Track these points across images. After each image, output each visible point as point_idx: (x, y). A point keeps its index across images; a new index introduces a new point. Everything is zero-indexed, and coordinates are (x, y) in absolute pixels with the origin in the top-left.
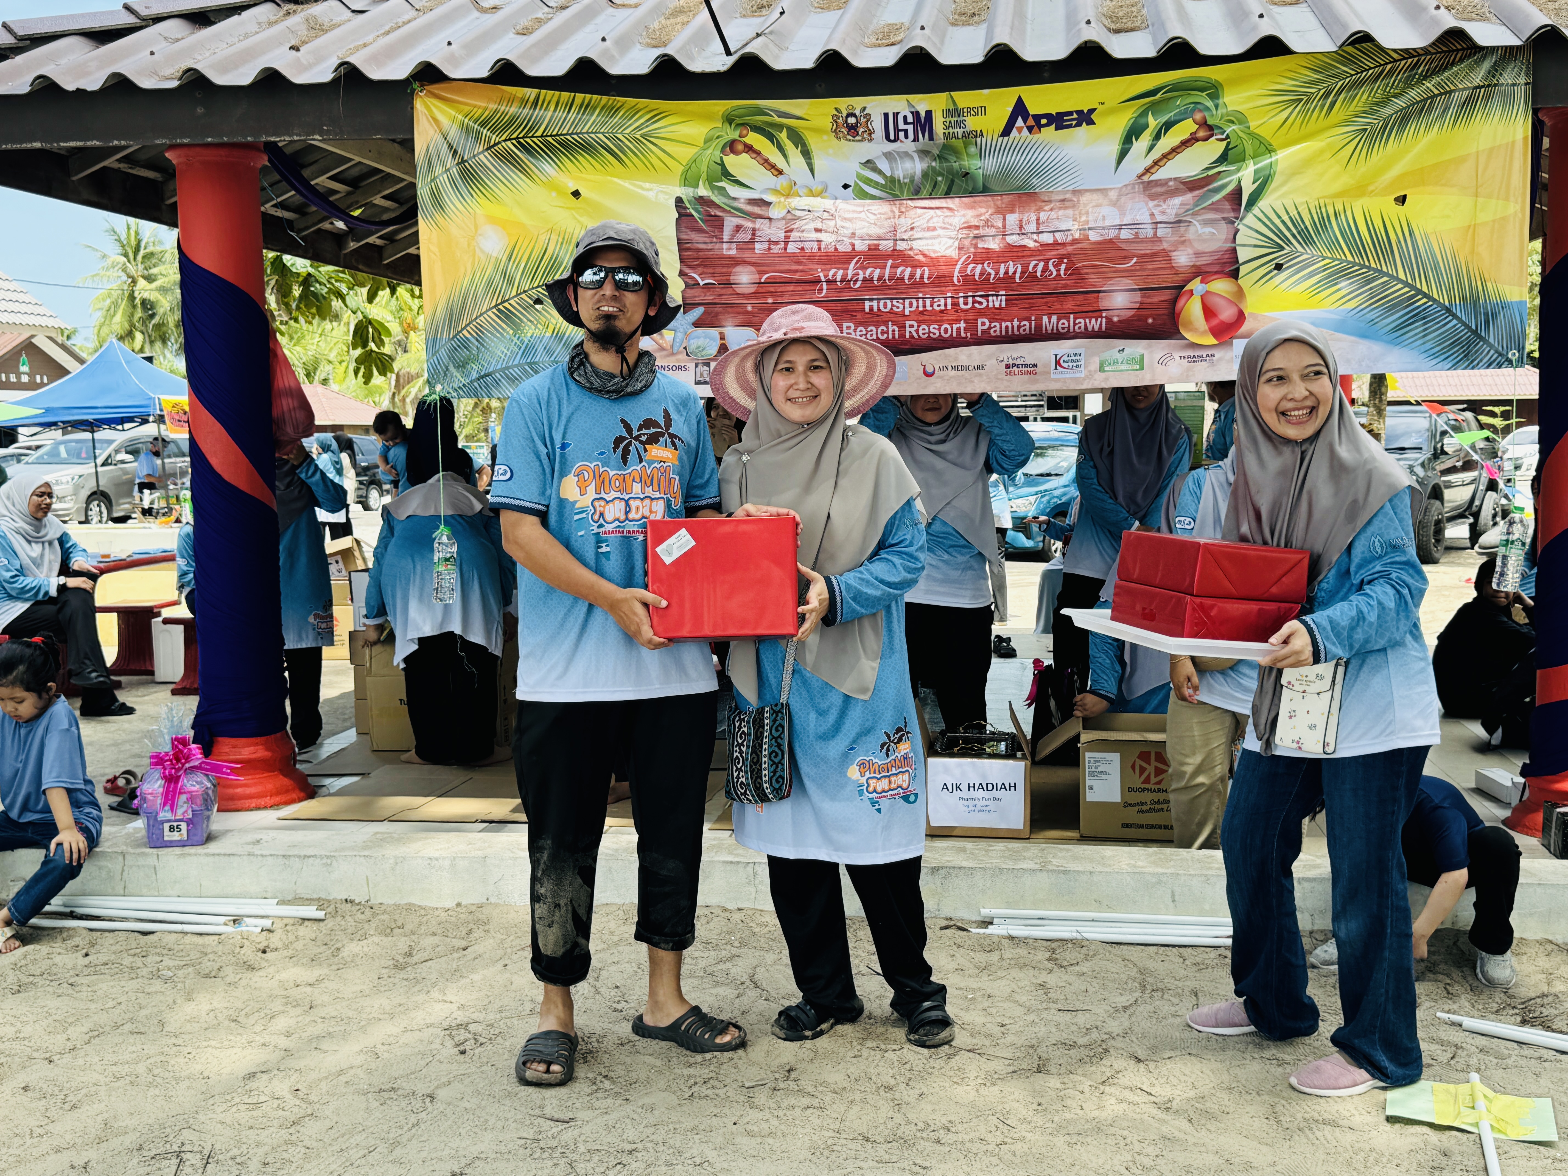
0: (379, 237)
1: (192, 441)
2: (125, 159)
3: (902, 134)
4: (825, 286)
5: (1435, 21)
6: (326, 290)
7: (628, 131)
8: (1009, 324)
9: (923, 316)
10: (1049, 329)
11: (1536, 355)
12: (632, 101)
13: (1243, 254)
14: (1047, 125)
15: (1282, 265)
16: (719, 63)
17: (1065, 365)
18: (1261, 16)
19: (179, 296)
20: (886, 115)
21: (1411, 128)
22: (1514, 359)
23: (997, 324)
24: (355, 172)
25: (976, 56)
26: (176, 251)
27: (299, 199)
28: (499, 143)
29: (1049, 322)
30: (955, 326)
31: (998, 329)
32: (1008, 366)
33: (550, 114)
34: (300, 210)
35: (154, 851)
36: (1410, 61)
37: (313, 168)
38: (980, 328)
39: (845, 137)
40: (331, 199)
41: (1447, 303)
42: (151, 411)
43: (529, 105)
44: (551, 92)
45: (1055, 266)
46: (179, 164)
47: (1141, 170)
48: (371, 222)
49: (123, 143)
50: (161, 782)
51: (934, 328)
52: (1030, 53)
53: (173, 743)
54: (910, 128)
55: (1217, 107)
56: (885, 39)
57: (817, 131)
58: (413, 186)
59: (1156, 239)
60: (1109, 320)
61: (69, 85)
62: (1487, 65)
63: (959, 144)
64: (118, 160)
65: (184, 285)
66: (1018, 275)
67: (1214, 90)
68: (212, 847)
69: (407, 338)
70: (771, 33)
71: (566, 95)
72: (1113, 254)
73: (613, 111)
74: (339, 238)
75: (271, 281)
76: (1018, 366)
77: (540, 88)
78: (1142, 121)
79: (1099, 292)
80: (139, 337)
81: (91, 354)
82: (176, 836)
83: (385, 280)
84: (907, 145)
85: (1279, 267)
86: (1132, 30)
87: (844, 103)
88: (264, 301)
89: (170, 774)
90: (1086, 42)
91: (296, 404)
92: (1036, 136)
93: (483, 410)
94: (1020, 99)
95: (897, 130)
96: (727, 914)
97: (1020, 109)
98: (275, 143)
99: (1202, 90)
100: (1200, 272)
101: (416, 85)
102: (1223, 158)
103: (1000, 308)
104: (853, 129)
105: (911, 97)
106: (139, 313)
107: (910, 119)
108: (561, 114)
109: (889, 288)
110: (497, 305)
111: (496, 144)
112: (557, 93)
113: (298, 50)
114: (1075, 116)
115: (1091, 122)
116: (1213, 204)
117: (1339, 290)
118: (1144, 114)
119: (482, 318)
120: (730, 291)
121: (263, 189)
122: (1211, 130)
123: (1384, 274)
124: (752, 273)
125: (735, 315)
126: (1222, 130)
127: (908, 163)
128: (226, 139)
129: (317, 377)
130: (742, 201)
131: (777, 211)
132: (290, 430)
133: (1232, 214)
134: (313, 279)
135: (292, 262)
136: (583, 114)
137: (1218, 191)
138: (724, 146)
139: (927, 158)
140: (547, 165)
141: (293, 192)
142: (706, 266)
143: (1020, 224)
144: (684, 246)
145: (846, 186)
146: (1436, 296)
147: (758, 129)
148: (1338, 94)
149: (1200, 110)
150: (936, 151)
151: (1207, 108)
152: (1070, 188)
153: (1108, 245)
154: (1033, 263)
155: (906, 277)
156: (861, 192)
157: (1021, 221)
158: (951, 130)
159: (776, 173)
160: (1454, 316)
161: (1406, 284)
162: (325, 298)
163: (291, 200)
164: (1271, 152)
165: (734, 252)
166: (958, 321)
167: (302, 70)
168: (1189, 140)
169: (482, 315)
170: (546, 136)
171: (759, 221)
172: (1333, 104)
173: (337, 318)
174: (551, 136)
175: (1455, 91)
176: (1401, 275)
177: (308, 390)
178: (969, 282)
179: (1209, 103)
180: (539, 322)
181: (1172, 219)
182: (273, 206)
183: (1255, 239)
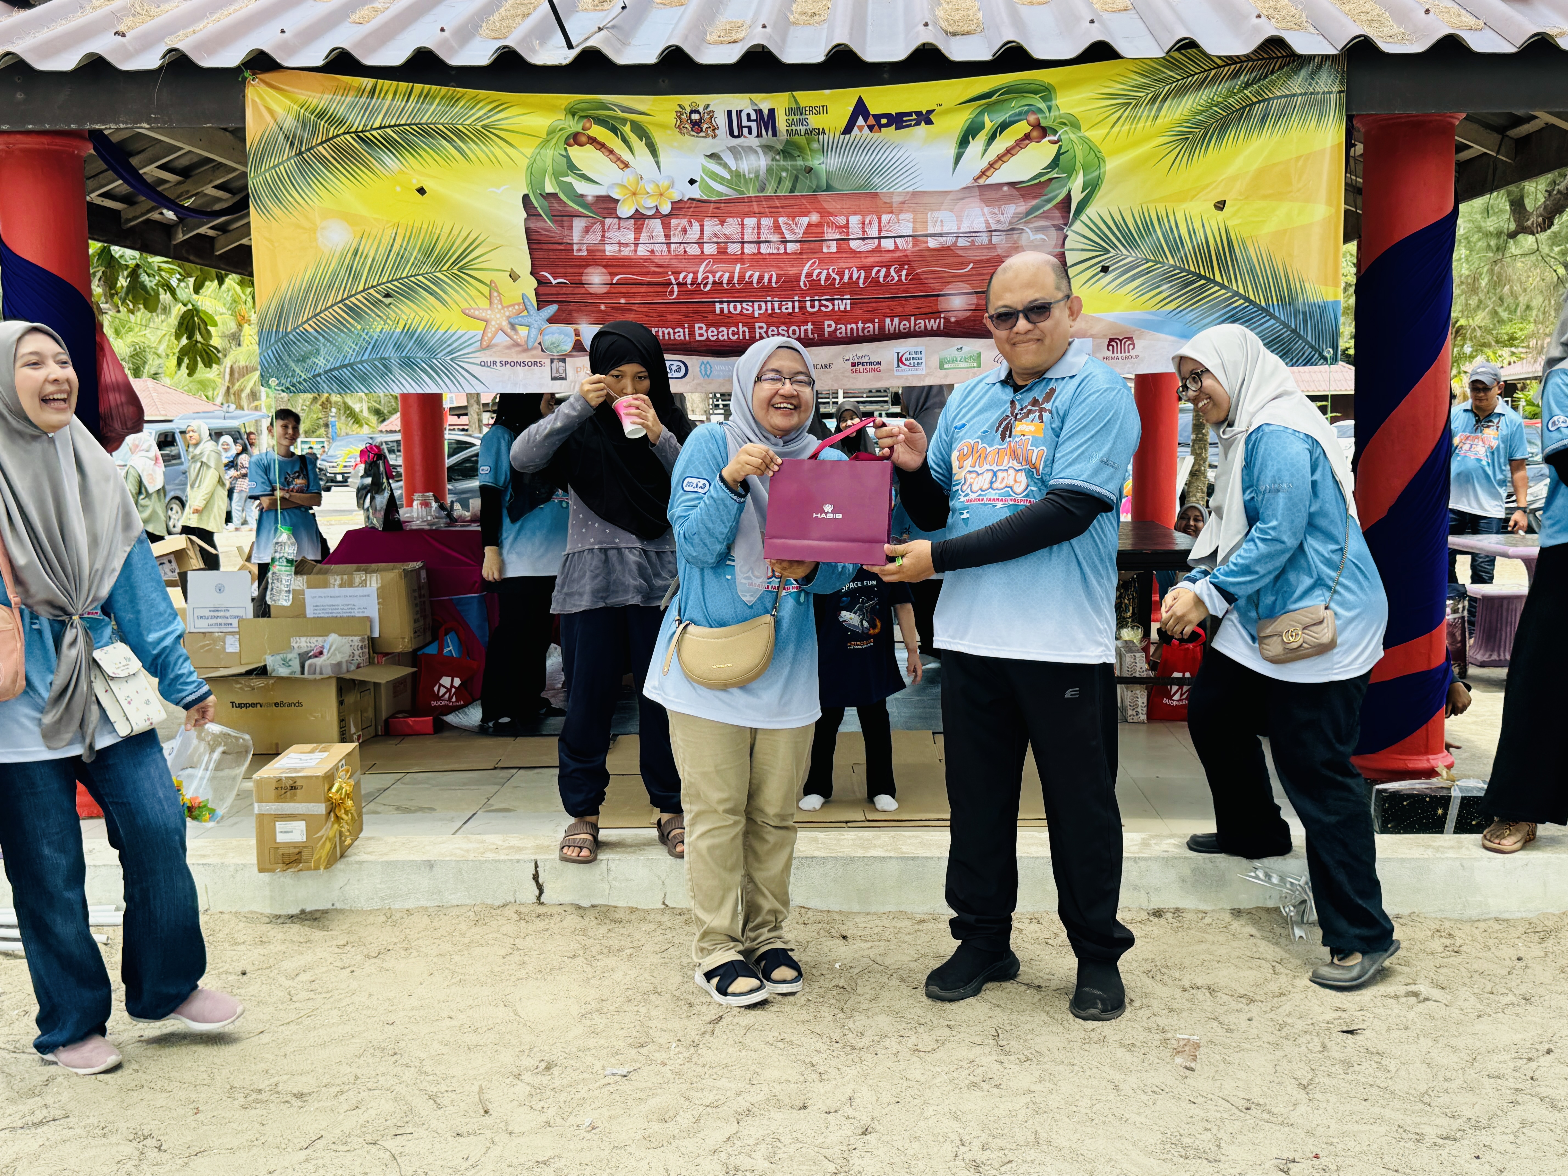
0: (211, 228)
3: (745, 131)
4: (676, 288)
5: (1256, 29)
6: (155, 282)
7: (468, 122)
8: (854, 326)
9: (771, 319)
10: (892, 331)
11: (1352, 352)
12: (472, 92)
13: (1071, 258)
14: (887, 125)
15: (1108, 267)
16: (561, 56)
17: (907, 363)
18: (1092, 22)
20: (729, 113)
21: (1231, 134)
22: (1328, 356)
23: (843, 326)
24: (185, 162)
25: (817, 56)
27: (126, 189)
28: (338, 136)
29: (892, 324)
30: (803, 328)
31: (843, 330)
32: (853, 365)
33: (388, 103)
34: (127, 199)
36: (1233, 67)
37: (141, 157)
38: (827, 329)
39: (688, 133)
40: (159, 189)
41: (1263, 304)
43: (366, 94)
44: (388, 83)
45: (896, 272)
47: (977, 172)
48: (204, 213)
52: (869, 53)
54: (754, 125)
55: (1050, 109)
56: (728, 33)
57: (663, 126)
58: (244, 175)
59: (991, 246)
60: (947, 320)
62: (1304, 74)
63: (802, 140)
65: (6, 277)
66: (861, 281)
67: (1046, 92)
69: (241, 330)
70: (613, 27)
71: (404, 86)
72: (950, 260)
73: (453, 101)
74: (168, 229)
75: (97, 271)
76: (863, 364)
77: (377, 78)
78: (979, 119)
79: (938, 295)
83: (213, 271)
84: (752, 141)
85: (1105, 269)
86: (968, 33)
87: (687, 100)
88: (90, 292)
90: (924, 45)
91: (123, 399)
92: (877, 135)
93: (323, 404)
94: (860, 98)
95: (740, 127)
97: (860, 109)
98: (100, 132)
99: (1035, 92)
101: (247, 74)
103: (845, 311)
104: (696, 126)
105: (755, 96)
107: (753, 117)
108: (399, 103)
109: (739, 291)
110: (342, 300)
111: (334, 137)
112: (395, 83)
113: (124, 35)
114: (914, 117)
115: (929, 122)
116: (1044, 212)
117: (1161, 292)
118: (981, 113)
119: (326, 313)
120: (582, 291)
121: (89, 178)
122: (1045, 131)
123: (1200, 277)
124: (603, 274)
125: (589, 313)
126: (1055, 132)
127: (753, 157)
128: (47, 126)
129: (146, 371)
130: (590, 198)
131: (625, 210)
132: (117, 425)
133: (1061, 222)
134: (141, 271)
135: (120, 253)
136: (423, 103)
137: (1049, 201)
138: (568, 138)
139: (771, 154)
140: (388, 160)
141: (120, 182)
142: (557, 266)
143: (863, 228)
144: (535, 246)
145: (692, 182)
146: (1252, 297)
147: (602, 122)
148: (1165, 100)
149: (1034, 113)
150: (780, 147)
151: (1040, 111)
152: (910, 189)
153: (945, 251)
154: (876, 269)
155: (755, 281)
156: (707, 188)
157: (863, 223)
158: (794, 128)
159: (622, 166)
160: (1273, 316)
161: (1223, 286)
162: (153, 289)
163: (117, 189)
164: (1100, 160)
165: (585, 253)
166: (806, 323)
167: (129, 56)
168: (1022, 140)
169: (326, 309)
170: (385, 127)
171: (608, 221)
172: (1159, 109)
173: (166, 310)
174: (389, 126)
175: (1273, 99)
176: (1218, 278)
177: (137, 385)
178: (815, 287)
179: (1042, 105)
180: (388, 318)
181: (1006, 227)
182: (99, 195)
183: (1083, 243)
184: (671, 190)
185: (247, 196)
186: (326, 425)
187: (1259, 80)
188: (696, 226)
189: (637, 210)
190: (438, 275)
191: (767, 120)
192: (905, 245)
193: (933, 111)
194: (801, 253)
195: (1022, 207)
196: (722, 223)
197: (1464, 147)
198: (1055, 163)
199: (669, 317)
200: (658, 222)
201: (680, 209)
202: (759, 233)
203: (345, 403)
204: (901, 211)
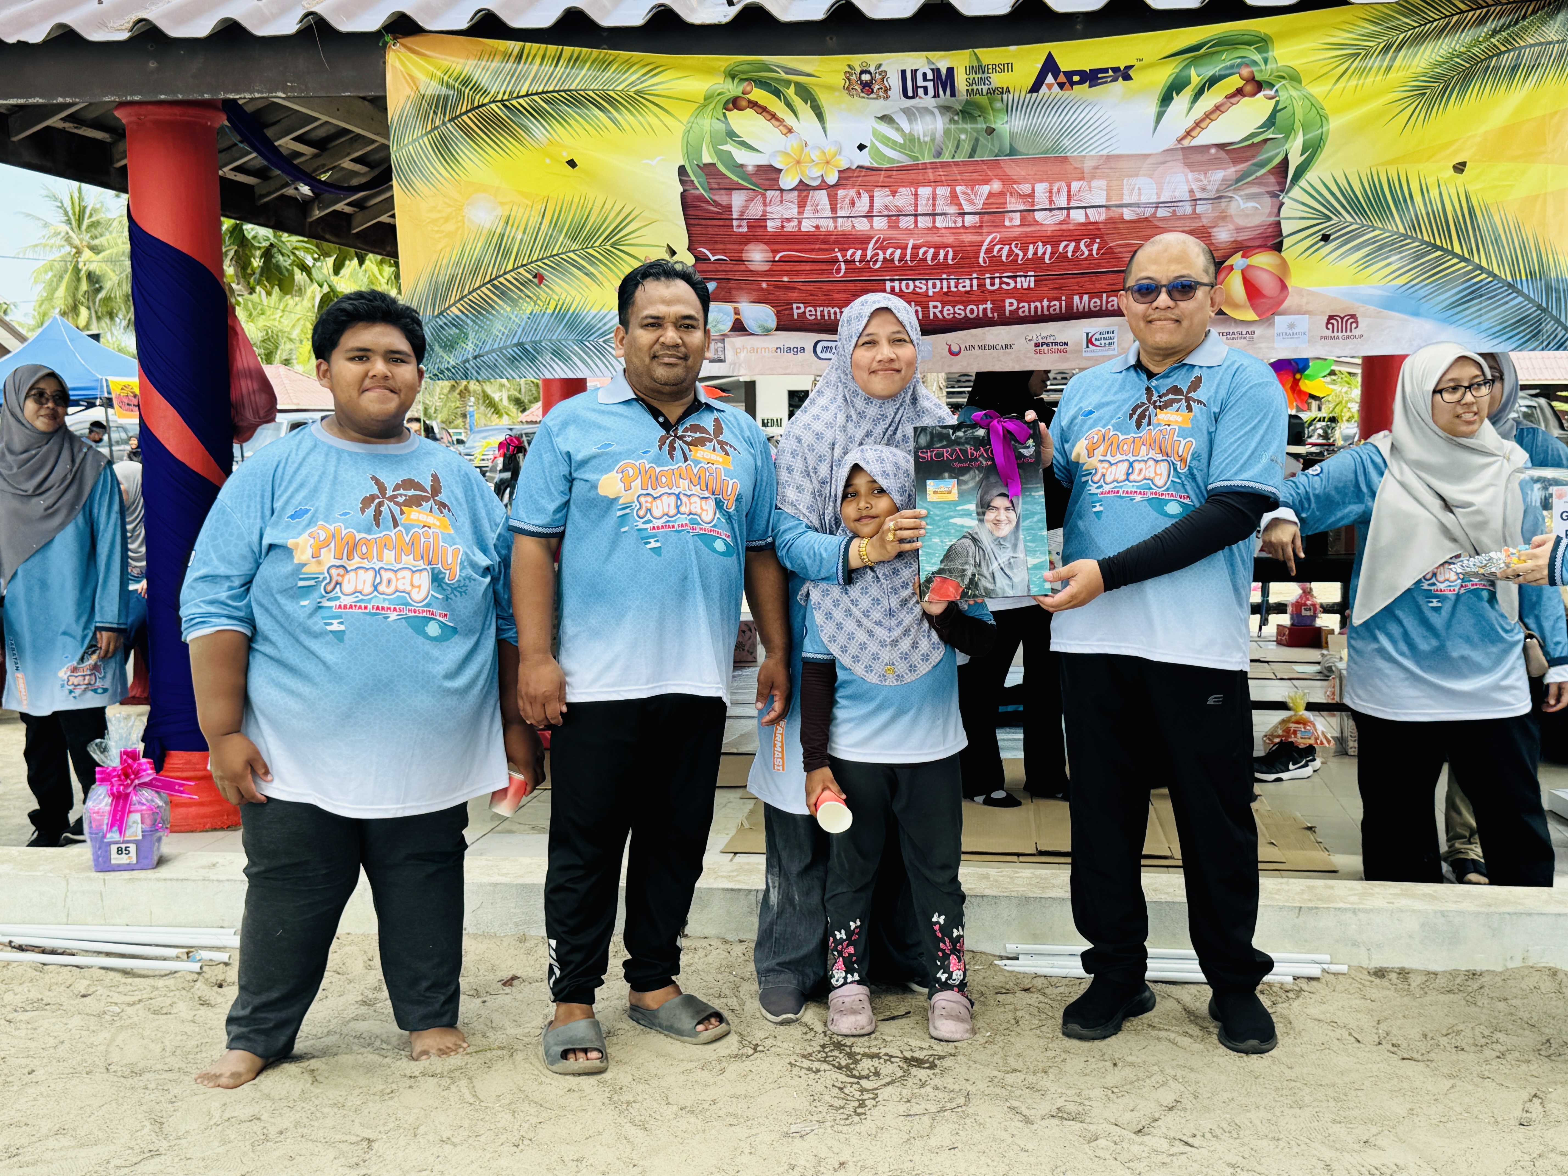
0: (348, 204)
1: (143, 426)
2: (70, 118)
3: (921, 91)
4: (843, 266)
6: (290, 262)
7: (620, 88)
8: (1038, 304)
9: (947, 298)
10: (1081, 308)
12: (624, 55)
13: (1286, 226)
15: (1329, 236)
16: (722, 14)
17: (1097, 343)
19: (129, 270)
20: (903, 72)
21: (1475, 88)
23: (1026, 305)
24: (322, 133)
25: (1002, 7)
26: (126, 218)
27: (260, 162)
28: (483, 105)
29: (1080, 302)
30: (981, 307)
31: (1026, 309)
32: (1037, 345)
33: (535, 67)
34: (261, 173)
35: (101, 875)
36: (1478, 12)
37: (277, 128)
38: (1008, 308)
40: (295, 162)
41: (1509, 279)
42: (98, 393)
43: (512, 59)
44: (536, 46)
45: (1087, 247)
46: (130, 123)
47: (1182, 133)
48: (339, 188)
49: (68, 100)
50: (109, 800)
51: (959, 309)
53: (121, 757)
54: (930, 85)
55: (1266, 61)
57: (830, 88)
58: (387, 147)
59: (1195, 216)
61: (11, 38)
63: (983, 100)
64: (62, 119)
65: (135, 256)
66: (1047, 256)
67: (1262, 43)
68: (164, 872)
71: (552, 49)
73: (606, 65)
74: (305, 205)
75: (229, 250)
76: (1048, 345)
77: (525, 41)
78: (1185, 73)
80: (84, 312)
81: (33, 330)
82: (123, 859)
83: (352, 250)
84: (928, 101)
85: (1325, 238)
87: (857, 60)
88: (222, 272)
89: (119, 792)
91: (256, 387)
92: (1067, 93)
93: (461, 394)
95: (915, 87)
96: (728, 946)
97: (1050, 65)
98: (235, 101)
99: (1249, 44)
100: (1244, 248)
101: (388, 38)
103: (1029, 288)
104: (867, 87)
105: (932, 55)
106: (84, 286)
108: (547, 68)
109: (911, 268)
110: (491, 281)
111: (479, 107)
112: (544, 46)
114: (1111, 73)
115: (1127, 77)
116: (1257, 178)
117: (1390, 264)
118: (1187, 67)
119: (474, 294)
120: (742, 268)
121: (221, 151)
122: (1259, 86)
123: (1437, 248)
124: (763, 251)
125: (750, 291)
126: (1271, 86)
127: (928, 118)
128: (180, 97)
129: (277, 357)
130: (750, 169)
131: (788, 181)
132: (249, 415)
133: (1277, 188)
134: (275, 250)
135: (253, 233)
136: (572, 68)
137: (1262, 165)
138: (727, 102)
139: (949, 115)
140: (537, 129)
141: (254, 155)
142: (716, 242)
143: (1050, 197)
144: (692, 222)
145: (861, 147)
146: (1496, 272)
147: (763, 84)
148: (1400, 48)
149: (1247, 65)
150: (958, 107)
151: (1255, 63)
152: (1105, 152)
153: (1143, 223)
154: (1063, 244)
155: (929, 258)
156: (877, 153)
157: (1051, 192)
158: (975, 87)
159: (785, 131)
160: (1520, 293)
161: (1463, 259)
162: (288, 270)
163: (252, 163)
164: (1323, 118)
165: (745, 229)
166: (985, 302)
167: (265, 21)
168: (1233, 95)
169: (474, 290)
170: (532, 94)
171: (770, 194)
172: (1393, 59)
173: (301, 292)
174: (536, 94)
175: (1525, 47)
176: (1457, 250)
177: (270, 371)
178: (995, 264)
179: (1257, 57)
180: (538, 298)
181: (1212, 195)
182: (232, 170)
183: (1301, 211)
184: (838, 158)
185: (389, 170)
186: (464, 416)
187: (1509, 26)
188: (865, 198)
189: (801, 181)
190: (590, 251)
192: (1096, 216)
193: (1132, 67)
194: (981, 227)
195: (1231, 171)
196: (894, 193)
198: (1271, 122)
199: (836, 296)
200: (823, 194)
201: (847, 178)
202: (934, 205)
203: (484, 391)
204: (1093, 177)
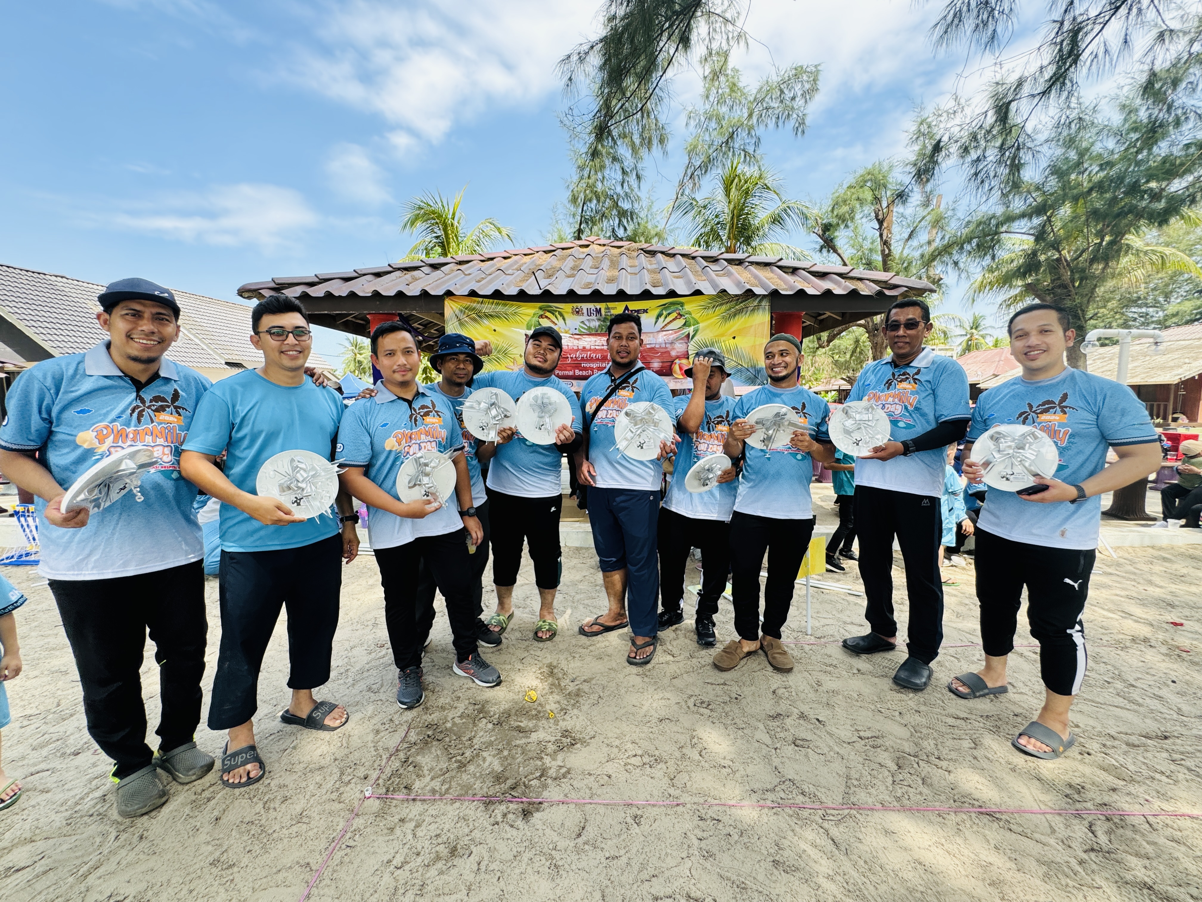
2: (354, 317)
4: (569, 359)
5: (744, 286)
7: (510, 311)
12: (511, 302)
13: (690, 353)
16: (538, 292)
18: (695, 284)
21: (737, 317)
24: (426, 323)
25: (614, 292)
33: (486, 306)
36: (737, 298)
43: (480, 303)
44: (486, 300)
46: (370, 319)
47: (661, 327)
48: (430, 338)
49: (353, 312)
52: (629, 292)
55: (683, 310)
56: (587, 285)
57: (567, 312)
59: (666, 348)
61: (336, 294)
62: (758, 300)
64: (352, 317)
67: (682, 304)
70: (553, 284)
71: (491, 300)
72: (656, 351)
73: (505, 305)
77: (483, 298)
78: (662, 312)
79: (650, 362)
80: (357, 372)
84: (594, 317)
86: (659, 287)
87: (575, 305)
90: (645, 290)
98: (401, 313)
99: (678, 304)
100: (678, 357)
101: (445, 297)
102: (685, 325)
104: (578, 312)
105: (595, 304)
106: (357, 365)
108: (490, 306)
109: (589, 360)
111: (470, 316)
112: (489, 300)
113: (409, 285)
116: (682, 338)
118: (663, 310)
122: (681, 315)
126: (684, 316)
127: (594, 322)
128: (386, 312)
133: (687, 341)
136: (497, 306)
137: (683, 335)
138: (537, 314)
139: (600, 321)
140: (485, 321)
145: (575, 329)
146: (745, 366)
147: (549, 311)
148: (717, 307)
149: (678, 310)
151: (680, 309)
153: (652, 349)
155: (594, 357)
156: (580, 331)
160: (749, 371)
161: (735, 362)
164: (698, 324)
167: (410, 291)
168: (675, 318)
172: (715, 310)
183: (694, 348)
184: (569, 331)
187: (745, 301)
190: (498, 356)
191: (599, 311)
197: (804, 322)
199: (567, 368)
